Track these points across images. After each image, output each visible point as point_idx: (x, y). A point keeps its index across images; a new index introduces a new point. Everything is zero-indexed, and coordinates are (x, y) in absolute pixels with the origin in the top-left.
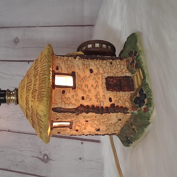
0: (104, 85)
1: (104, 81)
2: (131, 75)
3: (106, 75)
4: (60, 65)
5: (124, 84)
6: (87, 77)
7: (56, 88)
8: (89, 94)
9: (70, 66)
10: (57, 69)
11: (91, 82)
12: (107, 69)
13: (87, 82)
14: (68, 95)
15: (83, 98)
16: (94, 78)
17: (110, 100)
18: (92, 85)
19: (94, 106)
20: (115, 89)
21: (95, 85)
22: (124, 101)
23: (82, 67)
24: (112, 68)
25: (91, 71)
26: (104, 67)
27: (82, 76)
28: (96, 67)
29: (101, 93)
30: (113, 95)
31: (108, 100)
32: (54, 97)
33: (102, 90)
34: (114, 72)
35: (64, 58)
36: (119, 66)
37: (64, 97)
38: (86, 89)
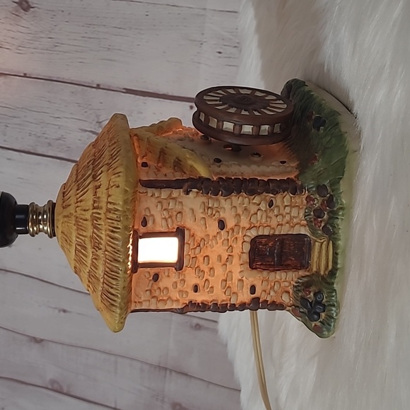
0: (246, 257)
1: (247, 247)
2: (309, 235)
3: (253, 233)
4: (152, 213)
5: (289, 249)
6: (211, 237)
7: (140, 270)
8: (210, 278)
9: (175, 213)
10: (145, 223)
11: (217, 249)
12: (259, 218)
13: (209, 248)
14: (164, 282)
15: (196, 289)
16: (226, 242)
17: (253, 289)
18: (220, 257)
19: (217, 304)
20: (269, 262)
21: (225, 256)
22: (280, 290)
23: (202, 213)
24: (270, 214)
25: (222, 225)
26: (252, 212)
27: (199, 234)
28: (233, 214)
29: (236, 276)
30: (260, 279)
31: (247, 290)
32: (135, 289)
33: (238, 268)
34: (274, 223)
35: (161, 193)
36: (288, 210)
37: (155, 287)
38: (204, 267)
